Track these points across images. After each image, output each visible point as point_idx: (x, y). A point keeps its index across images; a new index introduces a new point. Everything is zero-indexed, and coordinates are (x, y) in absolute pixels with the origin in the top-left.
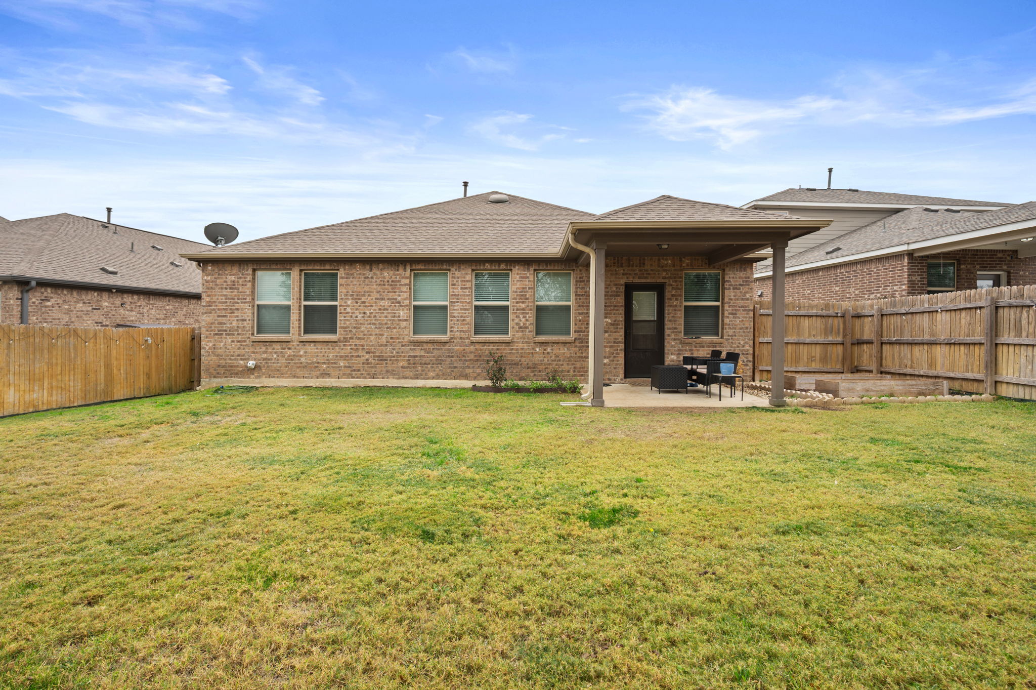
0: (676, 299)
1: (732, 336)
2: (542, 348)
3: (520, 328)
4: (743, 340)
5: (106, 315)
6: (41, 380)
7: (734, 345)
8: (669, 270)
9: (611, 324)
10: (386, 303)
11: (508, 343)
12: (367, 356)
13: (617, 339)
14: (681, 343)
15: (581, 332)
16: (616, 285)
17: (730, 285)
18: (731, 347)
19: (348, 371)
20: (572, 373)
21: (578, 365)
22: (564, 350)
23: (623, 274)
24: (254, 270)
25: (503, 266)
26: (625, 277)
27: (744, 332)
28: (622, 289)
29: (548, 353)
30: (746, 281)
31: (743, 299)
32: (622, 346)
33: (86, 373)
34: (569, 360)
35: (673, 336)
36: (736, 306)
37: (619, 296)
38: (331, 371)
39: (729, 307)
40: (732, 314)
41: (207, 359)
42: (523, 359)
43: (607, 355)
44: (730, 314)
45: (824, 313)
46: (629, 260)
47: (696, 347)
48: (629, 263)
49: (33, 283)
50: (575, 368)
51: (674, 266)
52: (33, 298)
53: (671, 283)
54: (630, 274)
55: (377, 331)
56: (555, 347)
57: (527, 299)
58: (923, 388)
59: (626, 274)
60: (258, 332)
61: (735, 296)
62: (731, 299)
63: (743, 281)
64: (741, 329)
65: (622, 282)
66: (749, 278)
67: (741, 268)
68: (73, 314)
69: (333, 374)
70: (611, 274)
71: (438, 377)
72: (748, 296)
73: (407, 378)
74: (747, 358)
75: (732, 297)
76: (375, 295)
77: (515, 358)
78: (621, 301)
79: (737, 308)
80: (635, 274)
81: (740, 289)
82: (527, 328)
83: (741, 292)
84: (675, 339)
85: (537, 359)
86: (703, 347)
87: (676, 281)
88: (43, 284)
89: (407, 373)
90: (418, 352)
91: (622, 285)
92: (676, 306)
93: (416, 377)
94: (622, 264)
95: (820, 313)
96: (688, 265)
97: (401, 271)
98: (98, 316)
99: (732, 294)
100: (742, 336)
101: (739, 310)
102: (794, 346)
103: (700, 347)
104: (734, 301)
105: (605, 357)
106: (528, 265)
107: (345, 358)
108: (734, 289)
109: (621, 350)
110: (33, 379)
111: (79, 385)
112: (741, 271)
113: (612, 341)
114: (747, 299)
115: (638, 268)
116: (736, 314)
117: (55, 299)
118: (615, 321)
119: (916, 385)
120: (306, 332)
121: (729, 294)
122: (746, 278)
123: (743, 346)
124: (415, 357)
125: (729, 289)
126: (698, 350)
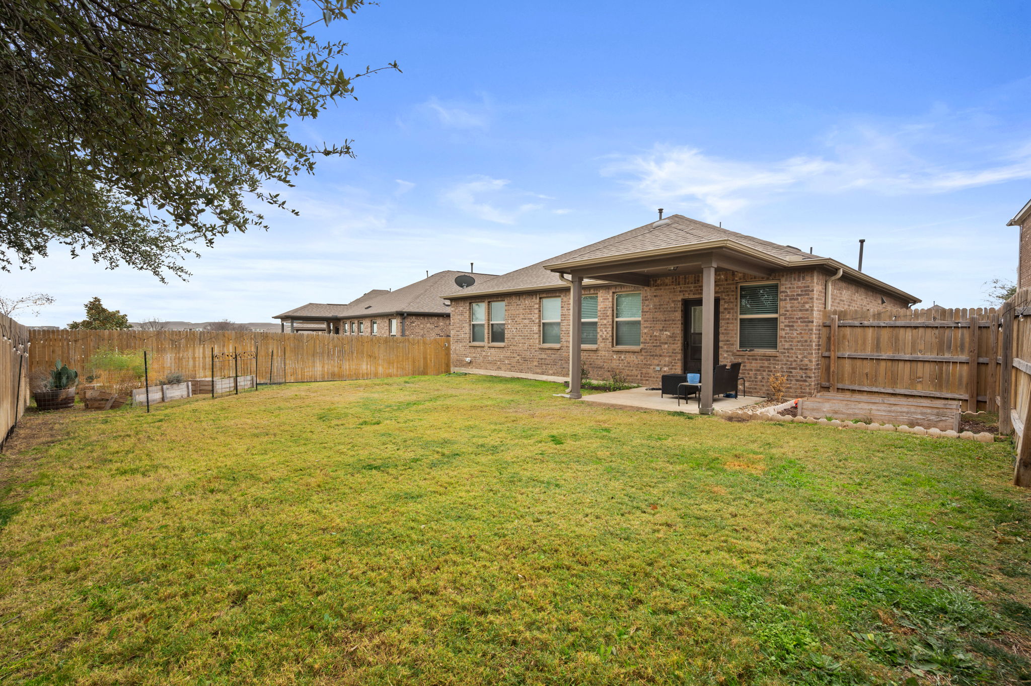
0: (729, 313)
1: (788, 349)
2: (618, 356)
3: (603, 339)
4: (800, 354)
5: (442, 330)
6: (393, 363)
7: (790, 359)
8: (721, 285)
9: (671, 337)
10: (527, 321)
11: (596, 351)
12: (518, 358)
13: (675, 350)
14: (733, 355)
15: (646, 343)
16: (674, 301)
17: (786, 296)
18: (787, 361)
19: (509, 367)
20: (639, 377)
21: (644, 371)
22: (632, 358)
23: (680, 292)
24: (470, 303)
25: (592, 291)
26: (682, 294)
27: (802, 346)
28: (679, 305)
29: (622, 360)
30: (806, 291)
31: (801, 310)
32: (679, 356)
33: (414, 362)
34: (637, 366)
35: (725, 348)
36: (793, 318)
37: (677, 311)
38: (502, 366)
39: (785, 319)
40: (789, 326)
41: (453, 356)
42: (605, 364)
43: (667, 363)
44: (786, 326)
45: (938, 323)
46: (685, 278)
47: (748, 359)
48: (685, 281)
49: (405, 315)
50: (642, 373)
51: (726, 280)
52: (407, 322)
53: (724, 297)
54: (686, 291)
55: (523, 341)
56: (628, 355)
57: (608, 316)
58: (919, 416)
59: (683, 291)
60: (473, 341)
61: (791, 307)
62: (788, 311)
63: (802, 291)
64: (798, 342)
65: (680, 298)
66: (808, 287)
67: (799, 277)
68: (425, 330)
69: (503, 368)
70: (670, 292)
71: (554, 374)
72: (807, 306)
73: (537, 373)
74: (805, 373)
75: (789, 309)
76: (521, 316)
77: (599, 363)
78: (678, 315)
79: (795, 320)
80: (691, 291)
81: (798, 299)
82: (607, 339)
83: (799, 303)
84: (727, 352)
85: (615, 364)
86: (756, 360)
87: (728, 295)
88: (410, 314)
89: (539, 371)
90: (544, 356)
91: (679, 301)
92: (728, 319)
93: (543, 374)
94: (679, 282)
95: (931, 322)
96: (740, 279)
97: (534, 300)
98: (437, 331)
99: (789, 306)
100: (800, 350)
101: (797, 322)
102: (889, 363)
103: (753, 359)
104: (790, 312)
105: (665, 366)
106: (609, 289)
107: (507, 358)
108: (790, 299)
109: (678, 360)
110: (390, 363)
111: (411, 368)
112: (799, 280)
113: (671, 351)
114: (807, 310)
115: (692, 285)
116: (793, 326)
117: (417, 322)
118: (673, 334)
119: (908, 413)
120: (493, 341)
121: (784, 305)
122: (805, 287)
123: (802, 361)
124: (542, 359)
125: (785, 300)
126: (751, 363)
